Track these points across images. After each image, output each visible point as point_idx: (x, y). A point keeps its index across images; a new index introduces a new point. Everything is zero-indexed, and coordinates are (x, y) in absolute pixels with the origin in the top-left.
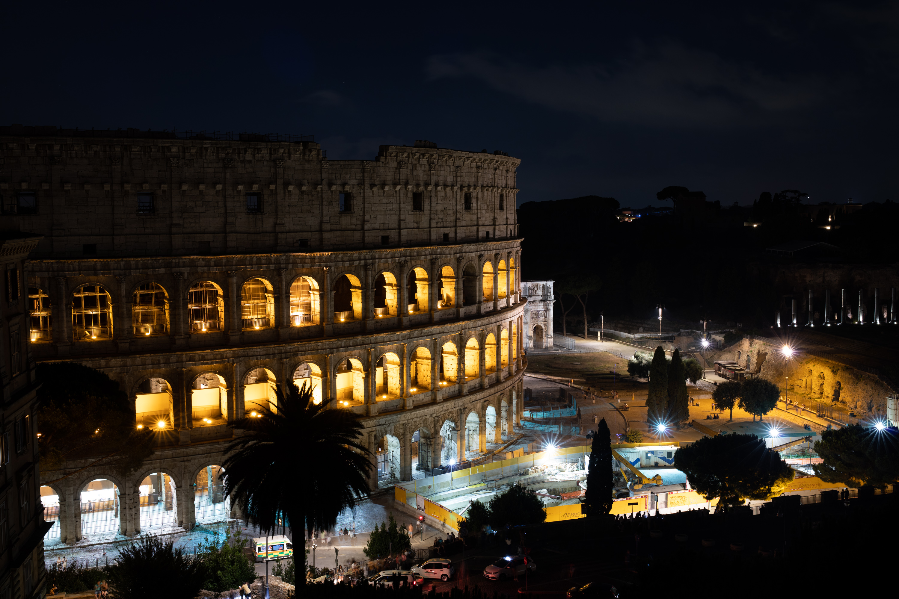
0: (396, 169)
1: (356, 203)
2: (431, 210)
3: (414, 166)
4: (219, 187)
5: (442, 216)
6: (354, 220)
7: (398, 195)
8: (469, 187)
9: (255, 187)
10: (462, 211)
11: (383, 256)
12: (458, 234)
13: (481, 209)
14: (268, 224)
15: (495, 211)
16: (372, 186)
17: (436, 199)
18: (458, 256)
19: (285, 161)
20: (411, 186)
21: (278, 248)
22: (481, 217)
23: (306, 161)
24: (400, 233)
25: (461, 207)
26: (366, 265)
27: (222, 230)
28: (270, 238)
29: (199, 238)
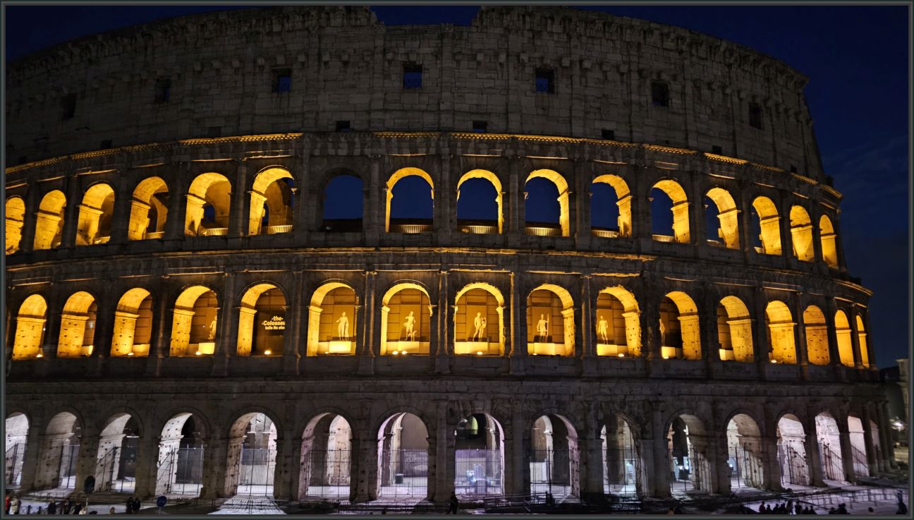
0: (502, 35)
1: (429, 78)
2: (572, 94)
3: (536, 34)
4: (236, 64)
5: (598, 105)
6: (425, 98)
7: (505, 69)
8: (659, 74)
9: (281, 60)
10: (645, 105)
11: (472, 145)
12: (634, 134)
13: (694, 111)
14: (296, 102)
15: (736, 122)
16: (454, 55)
17: (583, 80)
18: (633, 162)
19: (321, 28)
20: (529, 58)
21: (302, 129)
22: (695, 121)
23: (353, 27)
24: (507, 118)
25: (643, 99)
26: (438, 156)
27: (237, 113)
28: (297, 119)
29: (209, 124)
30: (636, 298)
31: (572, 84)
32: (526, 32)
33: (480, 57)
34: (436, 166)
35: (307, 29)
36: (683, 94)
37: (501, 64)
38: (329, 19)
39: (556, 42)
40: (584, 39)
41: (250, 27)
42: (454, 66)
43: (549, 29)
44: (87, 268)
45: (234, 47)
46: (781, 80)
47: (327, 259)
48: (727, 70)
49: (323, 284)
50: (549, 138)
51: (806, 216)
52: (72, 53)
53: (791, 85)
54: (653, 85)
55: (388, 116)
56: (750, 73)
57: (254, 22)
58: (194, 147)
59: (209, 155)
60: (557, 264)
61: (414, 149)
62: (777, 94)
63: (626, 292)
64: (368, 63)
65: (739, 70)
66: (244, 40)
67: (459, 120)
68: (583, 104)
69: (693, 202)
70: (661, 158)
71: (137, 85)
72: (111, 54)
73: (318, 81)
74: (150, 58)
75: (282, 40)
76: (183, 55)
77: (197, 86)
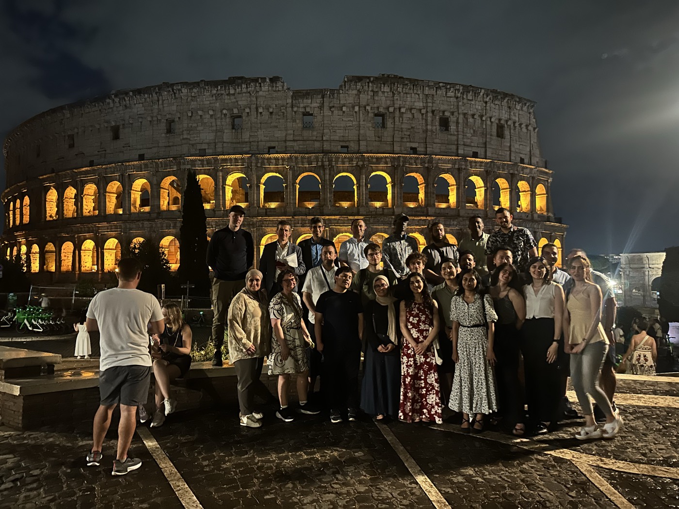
0: (356, 95)
1: (317, 121)
2: (394, 128)
3: (375, 93)
4: (211, 113)
5: (408, 133)
6: (315, 133)
7: (358, 115)
8: (444, 112)
9: (235, 111)
10: (435, 131)
11: (340, 160)
12: (428, 149)
13: (463, 132)
14: (246, 136)
15: (488, 136)
16: (331, 108)
17: (401, 119)
18: (426, 165)
19: (257, 92)
20: (371, 108)
21: (251, 152)
22: (463, 138)
24: (359, 144)
25: (434, 128)
26: (323, 166)
27: (214, 141)
28: (247, 146)
29: (199, 147)
30: (425, 239)
31: (394, 122)
32: (369, 92)
33: (344, 109)
34: (322, 171)
35: (249, 92)
36: (457, 123)
37: (356, 112)
38: (261, 86)
39: (386, 97)
40: (402, 94)
41: (217, 90)
42: (330, 114)
43: (382, 90)
44: (141, 225)
45: (209, 102)
46: (518, 107)
47: (268, 222)
48: (485, 105)
49: (266, 235)
50: (381, 155)
51: (528, 186)
52: (114, 100)
53: (525, 108)
54: (441, 119)
55: (295, 144)
56: (499, 105)
57: (219, 88)
58: (192, 160)
59: (201, 166)
60: (384, 223)
61: (310, 163)
62: (515, 116)
63: (420, 235)
64: (283, 113)
65: (492, 104)
66: (214, 98)
67: (334, 146)
68: (400, 132)
69: (459, 185)
70: (442, 162)
71: (155, 122)
72: (138, 102)
73: (257, 124)
74: (161, 107)
75: (235, 98)
76: (180, 106)
77: (190, 125)
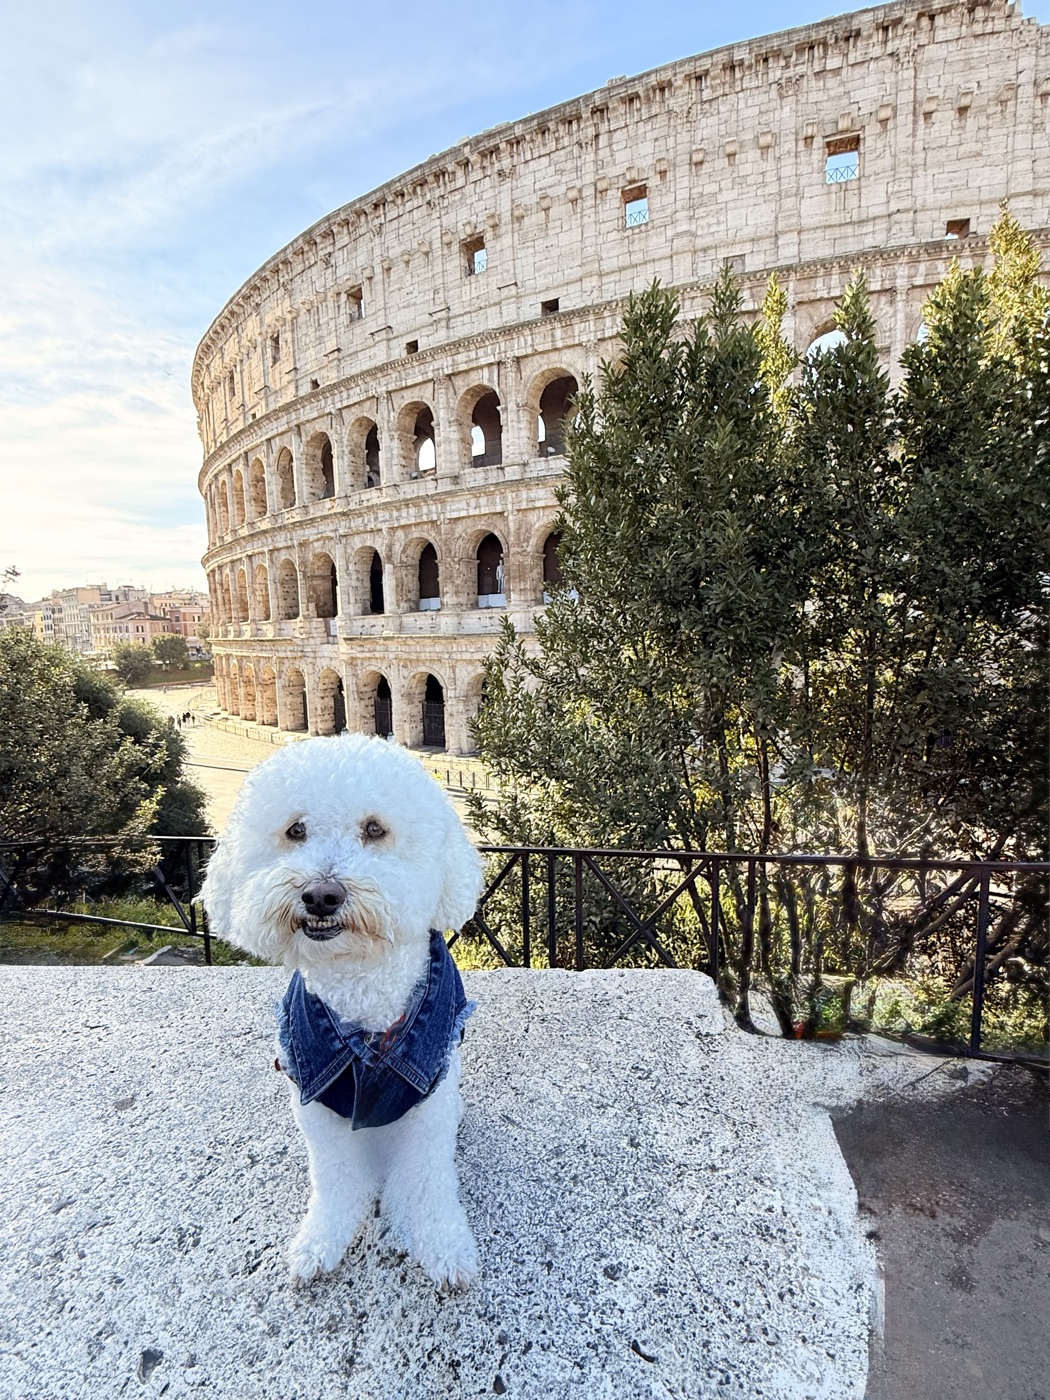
4: (764, 141)
9: (843, 124)
14: (874, 199)
19: (920, 48)
23: (976, 36)
27: (770, 228)
28: (876, 228)
29: (723, 253)
35: (892, 54)
38: (932, 29)
41: (787, 67)
45: (756, 110)
64: (1005, 105)
66: (775, 94)
71: (590, 202)
72: (536, 155)
73: (913, 152)
74: (602, 154)
75: (843, 83)
76: (666, 137)
77: (694, 191)
